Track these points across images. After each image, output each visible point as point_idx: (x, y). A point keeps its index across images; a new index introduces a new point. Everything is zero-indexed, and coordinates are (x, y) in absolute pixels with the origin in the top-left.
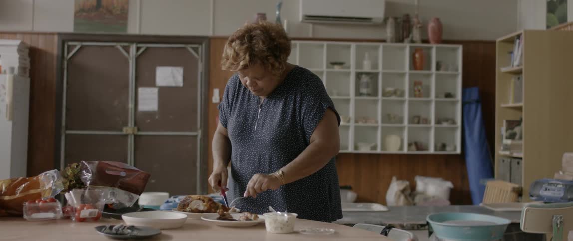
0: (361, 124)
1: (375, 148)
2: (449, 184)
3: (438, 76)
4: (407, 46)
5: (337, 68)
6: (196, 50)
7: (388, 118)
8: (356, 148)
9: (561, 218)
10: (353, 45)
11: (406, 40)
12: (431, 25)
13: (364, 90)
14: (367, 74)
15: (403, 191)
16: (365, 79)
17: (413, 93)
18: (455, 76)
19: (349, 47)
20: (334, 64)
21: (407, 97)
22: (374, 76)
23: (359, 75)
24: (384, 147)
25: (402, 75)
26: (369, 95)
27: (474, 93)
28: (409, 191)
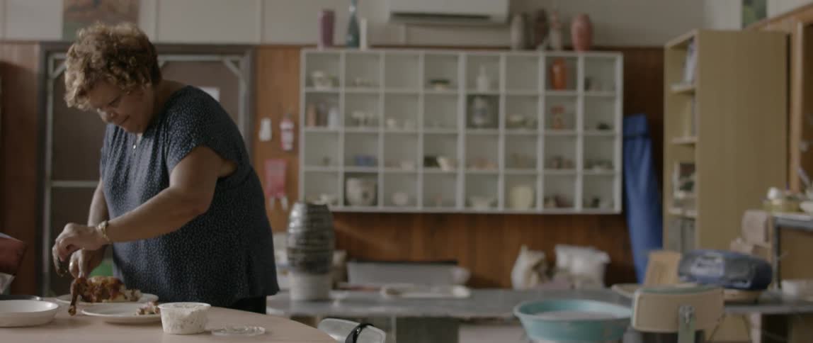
0: (474, 170)
1: (495, 204)
2: (603, 258)
3: (586, 99)
4: (541, 55)
5: (439, 89)
6: (236, 63)
7: (514, 160)
8: (468, 204)
9: (690, 309)
10: (462, 55)
11: (541, 47)
12: (576, 26)
13: (478, 120)
14: (483, 97)
15: (536, 268)
16: (479, 104)
17: (550, 124)
18: (611, 99)
19: (456, 58)
20: (435, 82)
21: (541, 129)
22: (492, 100)
23: (471, 99)
24: (508, 203)
25: (535, 98)
26: (485, 126)
27: (640, 125)
28: (544, 268)
